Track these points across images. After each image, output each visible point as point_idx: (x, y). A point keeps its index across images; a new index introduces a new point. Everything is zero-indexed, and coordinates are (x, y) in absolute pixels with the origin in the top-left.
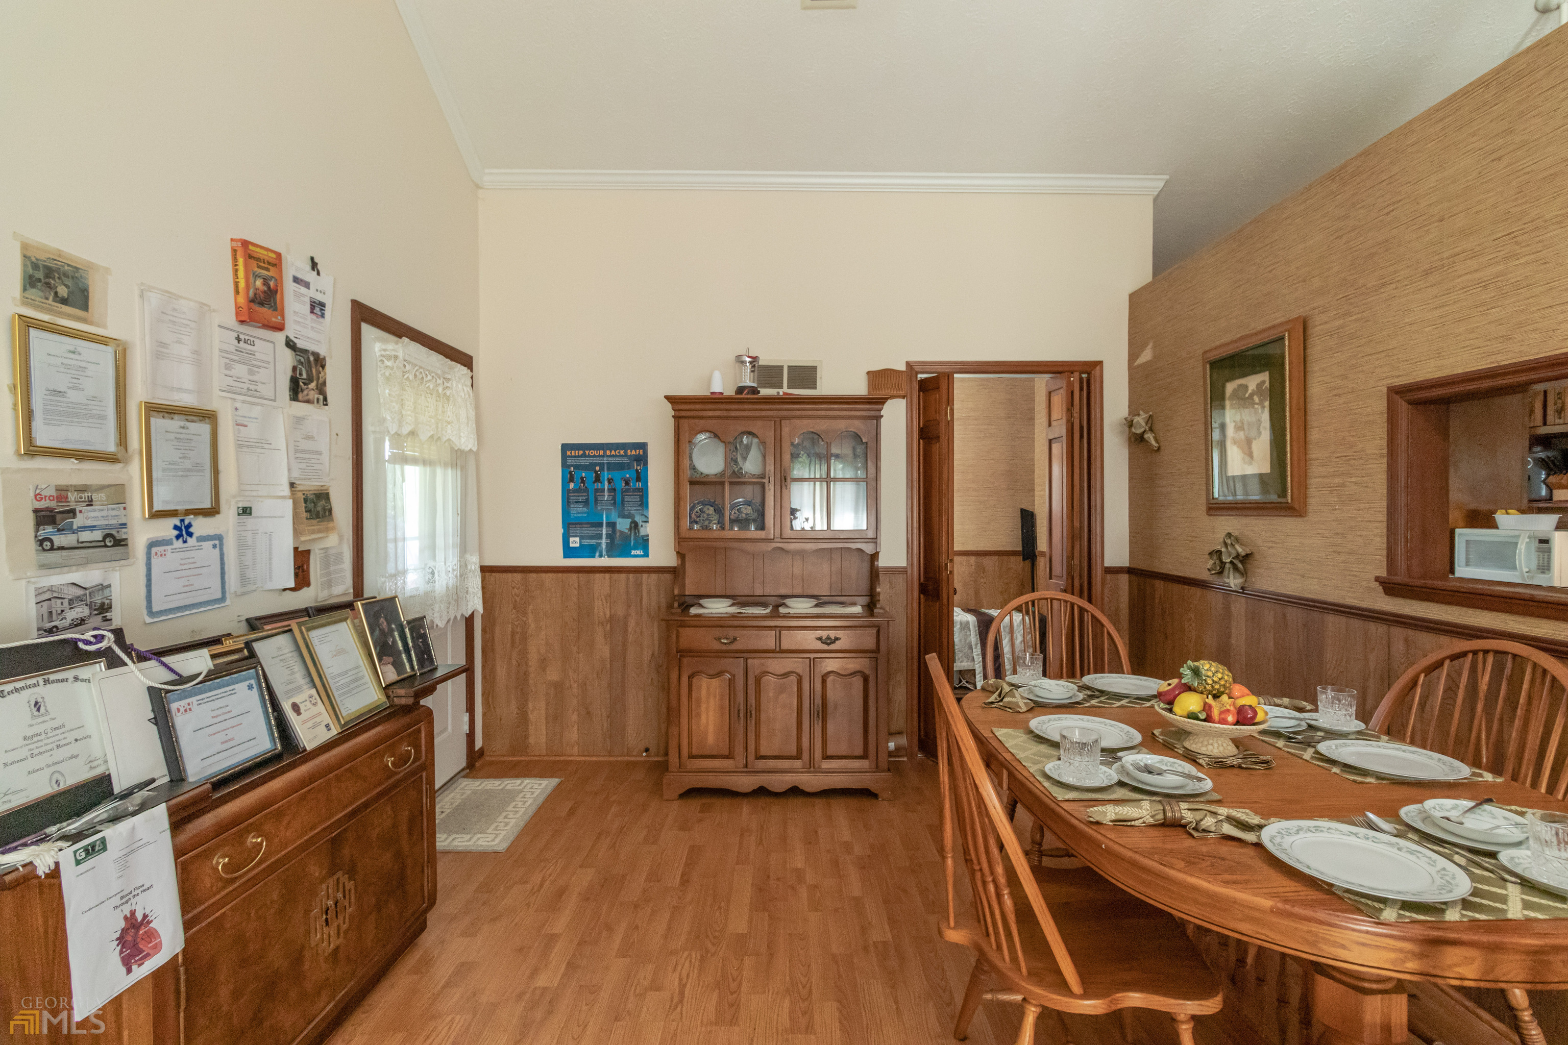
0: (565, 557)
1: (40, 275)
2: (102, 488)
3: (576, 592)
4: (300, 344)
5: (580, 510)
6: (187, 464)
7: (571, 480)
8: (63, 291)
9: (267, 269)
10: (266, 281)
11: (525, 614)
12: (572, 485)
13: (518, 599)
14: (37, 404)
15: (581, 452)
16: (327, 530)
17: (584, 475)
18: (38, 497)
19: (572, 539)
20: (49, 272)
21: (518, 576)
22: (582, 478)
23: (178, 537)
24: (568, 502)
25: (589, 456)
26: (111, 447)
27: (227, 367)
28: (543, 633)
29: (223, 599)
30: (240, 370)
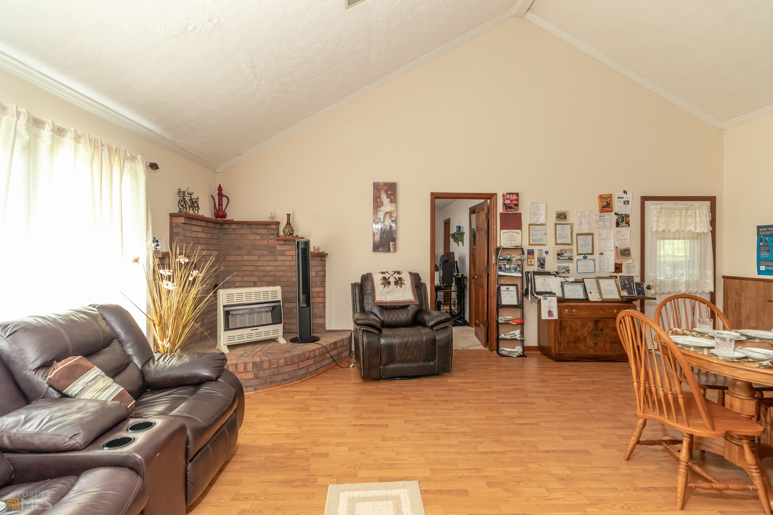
0: (758, 274)
1: (558, 216)
2: (568, 250)
3: (763, 290)
4: (619, 213)
5: (765, 254)
6: (586, 244)
7: (761, 241)
8: (562, 217)
9: (607, 199)
10: (607, 202)
11: (740, 296)
12: (761, 244)
13: (738, 290)
14: (557, 237)
15: (766, 229)
16: (628, 259)
17: (767, 239)
18: (558, 251)
19: (761, 267)
20: (560, 215)
21: (738, 281)
22: (766, 240)
23: (584, 259)
24: (760, 251)
25: (770, 230)
26: (570, 242)
27: (597, 223)
28: (748, 305)
29: (595, 272)
30: (601, 223)
